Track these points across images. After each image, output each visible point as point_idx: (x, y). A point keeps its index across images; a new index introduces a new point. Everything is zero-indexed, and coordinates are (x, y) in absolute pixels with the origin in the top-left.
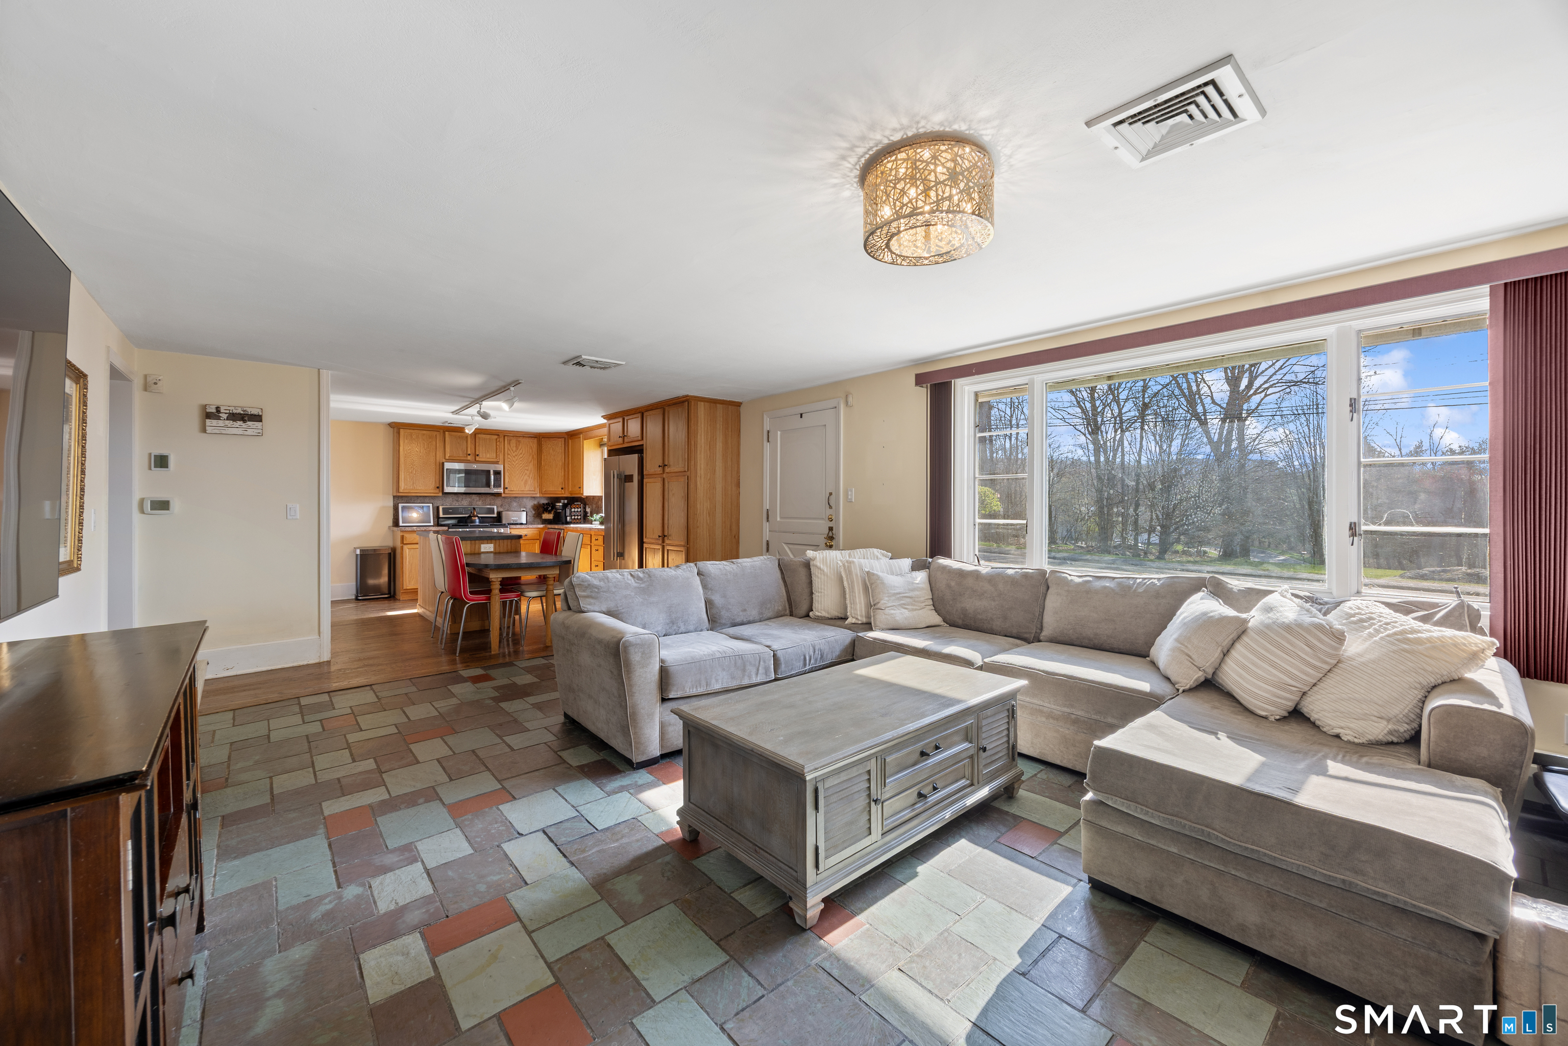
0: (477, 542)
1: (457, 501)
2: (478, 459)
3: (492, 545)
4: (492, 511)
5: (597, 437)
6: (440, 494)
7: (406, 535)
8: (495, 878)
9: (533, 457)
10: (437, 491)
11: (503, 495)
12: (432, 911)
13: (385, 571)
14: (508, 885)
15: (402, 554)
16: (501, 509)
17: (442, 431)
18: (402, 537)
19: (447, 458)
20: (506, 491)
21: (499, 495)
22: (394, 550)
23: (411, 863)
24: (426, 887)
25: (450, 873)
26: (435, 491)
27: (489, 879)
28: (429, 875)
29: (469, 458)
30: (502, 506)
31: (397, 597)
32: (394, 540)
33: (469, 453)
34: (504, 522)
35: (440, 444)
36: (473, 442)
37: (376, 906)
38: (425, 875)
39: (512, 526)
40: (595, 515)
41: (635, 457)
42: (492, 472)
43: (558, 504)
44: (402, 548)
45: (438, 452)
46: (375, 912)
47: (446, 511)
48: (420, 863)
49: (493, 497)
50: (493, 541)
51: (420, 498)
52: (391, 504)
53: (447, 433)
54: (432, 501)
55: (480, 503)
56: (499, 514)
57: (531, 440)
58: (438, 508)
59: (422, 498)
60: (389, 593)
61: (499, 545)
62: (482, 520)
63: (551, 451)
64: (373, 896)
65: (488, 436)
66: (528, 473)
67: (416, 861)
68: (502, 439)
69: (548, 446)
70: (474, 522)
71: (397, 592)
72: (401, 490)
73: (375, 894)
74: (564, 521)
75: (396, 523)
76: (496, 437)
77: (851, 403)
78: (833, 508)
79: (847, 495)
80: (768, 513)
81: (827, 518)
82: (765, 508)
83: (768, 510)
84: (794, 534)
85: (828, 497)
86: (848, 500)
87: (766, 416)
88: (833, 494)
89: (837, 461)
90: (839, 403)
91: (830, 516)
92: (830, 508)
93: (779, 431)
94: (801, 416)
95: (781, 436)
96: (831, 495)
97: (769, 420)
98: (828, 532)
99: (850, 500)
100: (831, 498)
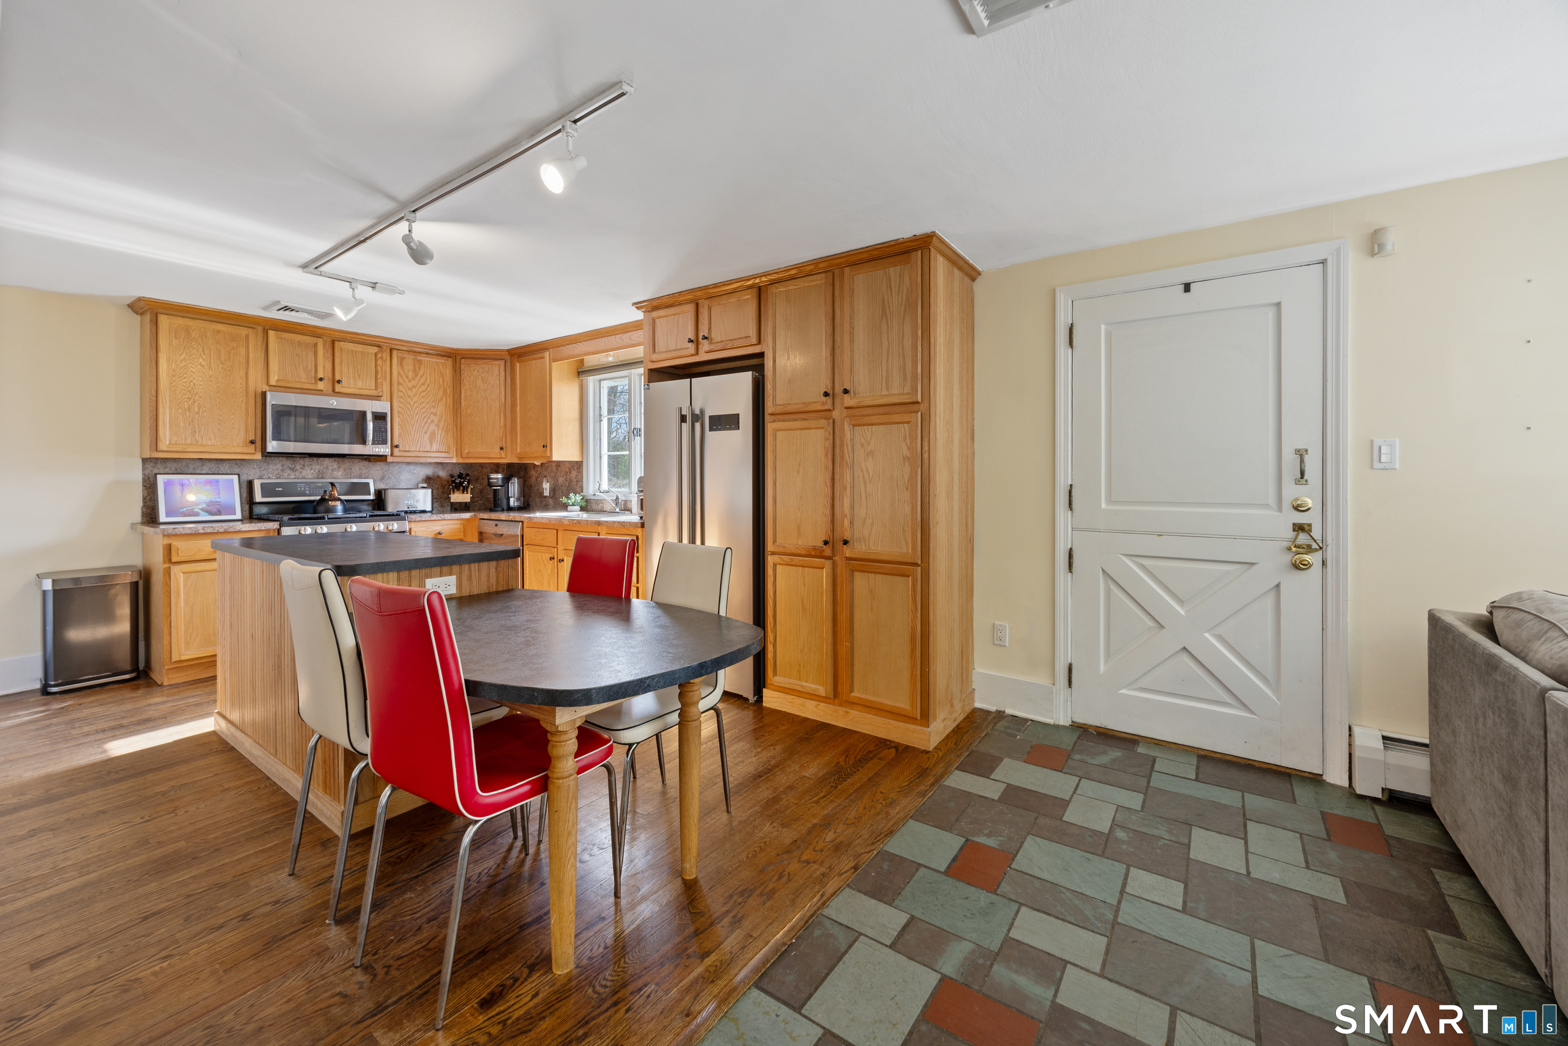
0: (415, 573)
1: (292, 469)
2: (338, 388)
3: (452, 580)
4: (364, 488)
5: (573, 357)
6: (258, 456)
7: (176, 543)
9: (445, 392)
10: (251, 448)
11: (390, 459)
13: (124, 610)
15: (167, 584)
16: (381, 486)
17: (260, 329)
18: (168, 549)
19: (273, 382)
20: (396, 451)
21: (381, 458)
22: (146, 575)
26: (246, 450)
29: (321, 385)
30: (382, 478)
31: (155, 676)
32: (146, 549)
33: (320, 375)
34: (391, 509)
35: (256, 354)
36: (329, 355)
39: (413, 517)
40: (572, 495)
41: (745, 379)
42: (369, 417)
43: (493, 476)
44: (168, 573)
45: (251, 371)
47: (267, 490)
49: (366, 463)
50: (456, 568)
51: (208, 464)
52: (137, 474)
53: (271, 333)
54: (237, 470)
55: (340, 473)
56: (379, 494)
57: (441, 360)
58: (250, 484)
59: (212, 465)
60: (135, 668)
61: (470, 578)
62: (350, 506)
63: (479, 382)
65: (360, 348)
66: (436, 419)
68: (386, 355)
69: (472, 373)
70: (332, 510)
71: (155, 664)
72: (163, 446)
74: (505, 507)
75: (150, 517)
76: (375, 349)
77: (1389, 247)
78: (1309, 483)
79: (1373, 454)
80: (1070, 492)
81: (1286, 505)
82: (1062, 482)
83: (1071, 485)
84: (1160, 537)
85: (1288, 458)
86: (1376, 465)
87: (1062, 295)
88: (1309, 452)
89: (1327, 380)
90: (1338, 251)
91: (1297, 499)
92: (1297, 482)
93: (1104, 324)
94: (1187, 288)
95: (1109, 335)
96: (1301, 454)
97: (1070, 302)
98: (1291, 534)
99: (1381, 466)
100: (1302, 461)
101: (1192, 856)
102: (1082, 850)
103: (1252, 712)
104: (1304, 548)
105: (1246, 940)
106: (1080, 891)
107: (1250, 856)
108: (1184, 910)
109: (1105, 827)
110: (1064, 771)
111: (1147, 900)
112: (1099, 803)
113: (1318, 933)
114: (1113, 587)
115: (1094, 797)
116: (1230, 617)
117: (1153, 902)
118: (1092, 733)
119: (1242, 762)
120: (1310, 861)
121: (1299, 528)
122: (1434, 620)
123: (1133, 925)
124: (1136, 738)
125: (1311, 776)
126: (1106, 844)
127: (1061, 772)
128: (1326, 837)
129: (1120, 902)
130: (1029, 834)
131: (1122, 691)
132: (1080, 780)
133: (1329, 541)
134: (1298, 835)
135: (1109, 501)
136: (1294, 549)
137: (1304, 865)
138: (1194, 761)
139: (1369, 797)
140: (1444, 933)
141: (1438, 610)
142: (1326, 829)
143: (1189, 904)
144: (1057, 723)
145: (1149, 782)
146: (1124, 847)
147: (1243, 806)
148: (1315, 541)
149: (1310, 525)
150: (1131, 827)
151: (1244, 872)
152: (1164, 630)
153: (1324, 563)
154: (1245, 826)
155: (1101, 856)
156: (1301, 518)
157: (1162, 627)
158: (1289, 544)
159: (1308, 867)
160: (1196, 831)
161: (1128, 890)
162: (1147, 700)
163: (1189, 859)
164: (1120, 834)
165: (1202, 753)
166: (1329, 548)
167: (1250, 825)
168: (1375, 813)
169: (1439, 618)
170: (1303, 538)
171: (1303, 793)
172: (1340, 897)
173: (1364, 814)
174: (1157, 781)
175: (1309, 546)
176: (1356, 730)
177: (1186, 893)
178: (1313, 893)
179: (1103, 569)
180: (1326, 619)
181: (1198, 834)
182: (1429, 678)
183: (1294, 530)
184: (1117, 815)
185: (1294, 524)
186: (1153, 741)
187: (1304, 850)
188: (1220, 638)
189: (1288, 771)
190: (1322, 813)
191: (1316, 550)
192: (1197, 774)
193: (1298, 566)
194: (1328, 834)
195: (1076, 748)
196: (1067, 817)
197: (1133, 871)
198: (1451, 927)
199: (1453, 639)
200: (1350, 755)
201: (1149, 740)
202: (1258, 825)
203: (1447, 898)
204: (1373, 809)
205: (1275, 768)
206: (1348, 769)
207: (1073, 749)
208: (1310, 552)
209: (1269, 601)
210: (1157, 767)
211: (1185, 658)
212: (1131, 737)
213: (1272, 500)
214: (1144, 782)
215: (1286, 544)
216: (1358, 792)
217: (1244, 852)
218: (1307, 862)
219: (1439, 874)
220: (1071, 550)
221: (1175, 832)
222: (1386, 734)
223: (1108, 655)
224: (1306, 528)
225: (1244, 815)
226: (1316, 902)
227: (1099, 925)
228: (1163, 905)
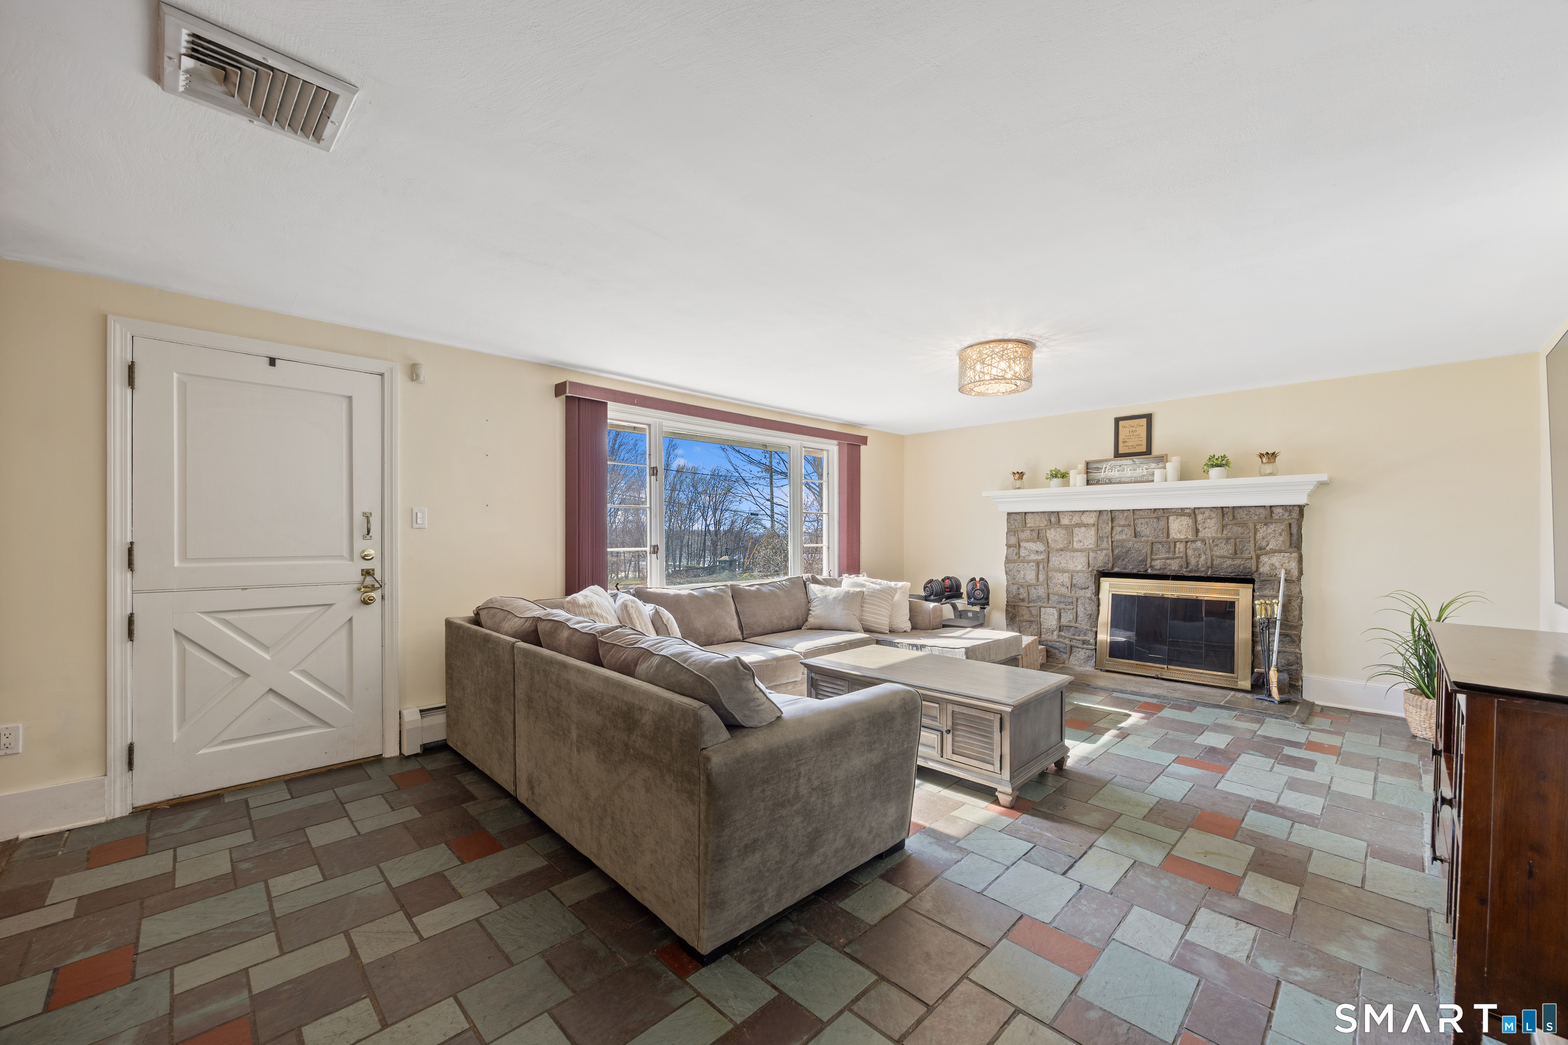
8: (1149, 880)
12: (1216, 898)
14: (1147, 870)
23: (1193, 944)
24: (1204, 916)
25: (1173, 908)
27: (1153, 883)
28: (1190, 922)
37: (1255, 936)
38: (1193, 924)
46: (1259, 933)
48: (1186, 938)
64: (1252, 947)
67: (1188, 943)
73: (1248, 947)
77: (422, 378)
78: (372, 538)
79: (413, 517)
80: (130, 551)
81: (357, 555)
82: (118, 538)
83: (132, 543)
84: (245, 591)
85: (359, 519)
86: (415, 526)
87: (118, 326)
88: (373, 515)
89: (384, 463)
90: (392, 369)
91: (363, 551)
92: (364, 538)
93: (177, 373)
94: (272, 362)
95: (183, 386)
96: (367, 517)
97: (129, 337)
98: (360, 578)
99: (417, 526)
100: (368, 522)
101: (314, 846)
102: (212, 896)
103: (331, 726)
104: (369, 587)
105: (374, 869)
106: (230, 922)
107: (355, 823)
108: (325, 879)
109: (226, 868)
110: (149, 852)
111: (293, 891)
112: (208, 856)
113: (412, 839)
114: (189, 648)
115: (200, 855)
116: (312, 652)
117: (298, 889)
118: (164, 809)
119: (323, 770)
120: (393, 806)
121: (367, 573)
122: (449, 624)
123: (290, 912)
124: (219, 792)
125: (374, 758)
126: (235, 879)
127: (147, 854)
128: (397, 788)
129: (271, 906)
130: (140, 919)
131: (201, 752)
132: (175, 851)
133: (386, 581)
134: (380, 796)
135: (184, 557)
136: (363, 590)
137: (390, 810)
138: (284, 787)
139: (413, 755)
140: (470, 801)
141: (451, 618)
142: (396, 784)
143: (326, 874)
144: (110, 818)
145: (250, 819)
146: (253, 872)
147: (337, 797)
148: (377, 581)
149: (373, 570)
150: (252, 856)
151: (356, 834)
152: (250, 679)
153: (383, 598)
154: (344, 808)
155: (235, 889)
156: (367, 565)
157: (246, 675)
158: (359, 586)
159: (393, 810)
160: (308, 830)
161: (273, 894)
162: (231, 750)
163: (313, 850)
164: (244, 866)
165: (288, 778)
166: (386, 586)
167: (346, 806)
168: (419, 762)
169: (453, 622)
170: (369, 580)
171: (372, 771)
172: (417, 815)
173: (412, 766)
174: (255, 815)
175: (373, 586)
176: (405, 712)
177: (321, 869)
178: (402, 821)
179: (176, 632)
180: (385, 638)
181: (310, 831)
182: (446, 662)
183: (362, 575)
184: (233, 855)
185: (362, 570)
186: (239, 788)
187: (388, 802)
188: (305, 673)
189: (359, 762)
190: (390, 776)
191: (378, 588)
192: (291, 794)
193: (365, 602)
194: (398, 787)
195: (151, 829)
196: (178, 884)
197: (271, 882)
198: (471, 797)
199: (463, 632)
200: (400, 731)
201: (233, 789)
202: (353, 803)
203: (466, 786)
204: (417, 761)
205: (349, 764)
206: (398, 742)
207: (148, 831)
208: (374, 590)
209: (344, 633)
210: (251, 805)
211: (272, 699)
212: (213, 793)
213: (345, 552)
214: (246, 820)
215: (356, 586)
216: (406, 755)
217: (350, 823)
218: (391, 807)
219: (459, 777)
220: (132, 615)
221: (292, 839)
222: (421, 708)
223: (183, 719)
224: (372, 572)
225: (340, 802)
226: (405, 825)
227: (262, 929)
228: (308, 886)
